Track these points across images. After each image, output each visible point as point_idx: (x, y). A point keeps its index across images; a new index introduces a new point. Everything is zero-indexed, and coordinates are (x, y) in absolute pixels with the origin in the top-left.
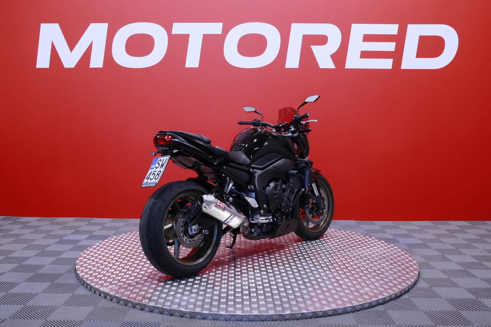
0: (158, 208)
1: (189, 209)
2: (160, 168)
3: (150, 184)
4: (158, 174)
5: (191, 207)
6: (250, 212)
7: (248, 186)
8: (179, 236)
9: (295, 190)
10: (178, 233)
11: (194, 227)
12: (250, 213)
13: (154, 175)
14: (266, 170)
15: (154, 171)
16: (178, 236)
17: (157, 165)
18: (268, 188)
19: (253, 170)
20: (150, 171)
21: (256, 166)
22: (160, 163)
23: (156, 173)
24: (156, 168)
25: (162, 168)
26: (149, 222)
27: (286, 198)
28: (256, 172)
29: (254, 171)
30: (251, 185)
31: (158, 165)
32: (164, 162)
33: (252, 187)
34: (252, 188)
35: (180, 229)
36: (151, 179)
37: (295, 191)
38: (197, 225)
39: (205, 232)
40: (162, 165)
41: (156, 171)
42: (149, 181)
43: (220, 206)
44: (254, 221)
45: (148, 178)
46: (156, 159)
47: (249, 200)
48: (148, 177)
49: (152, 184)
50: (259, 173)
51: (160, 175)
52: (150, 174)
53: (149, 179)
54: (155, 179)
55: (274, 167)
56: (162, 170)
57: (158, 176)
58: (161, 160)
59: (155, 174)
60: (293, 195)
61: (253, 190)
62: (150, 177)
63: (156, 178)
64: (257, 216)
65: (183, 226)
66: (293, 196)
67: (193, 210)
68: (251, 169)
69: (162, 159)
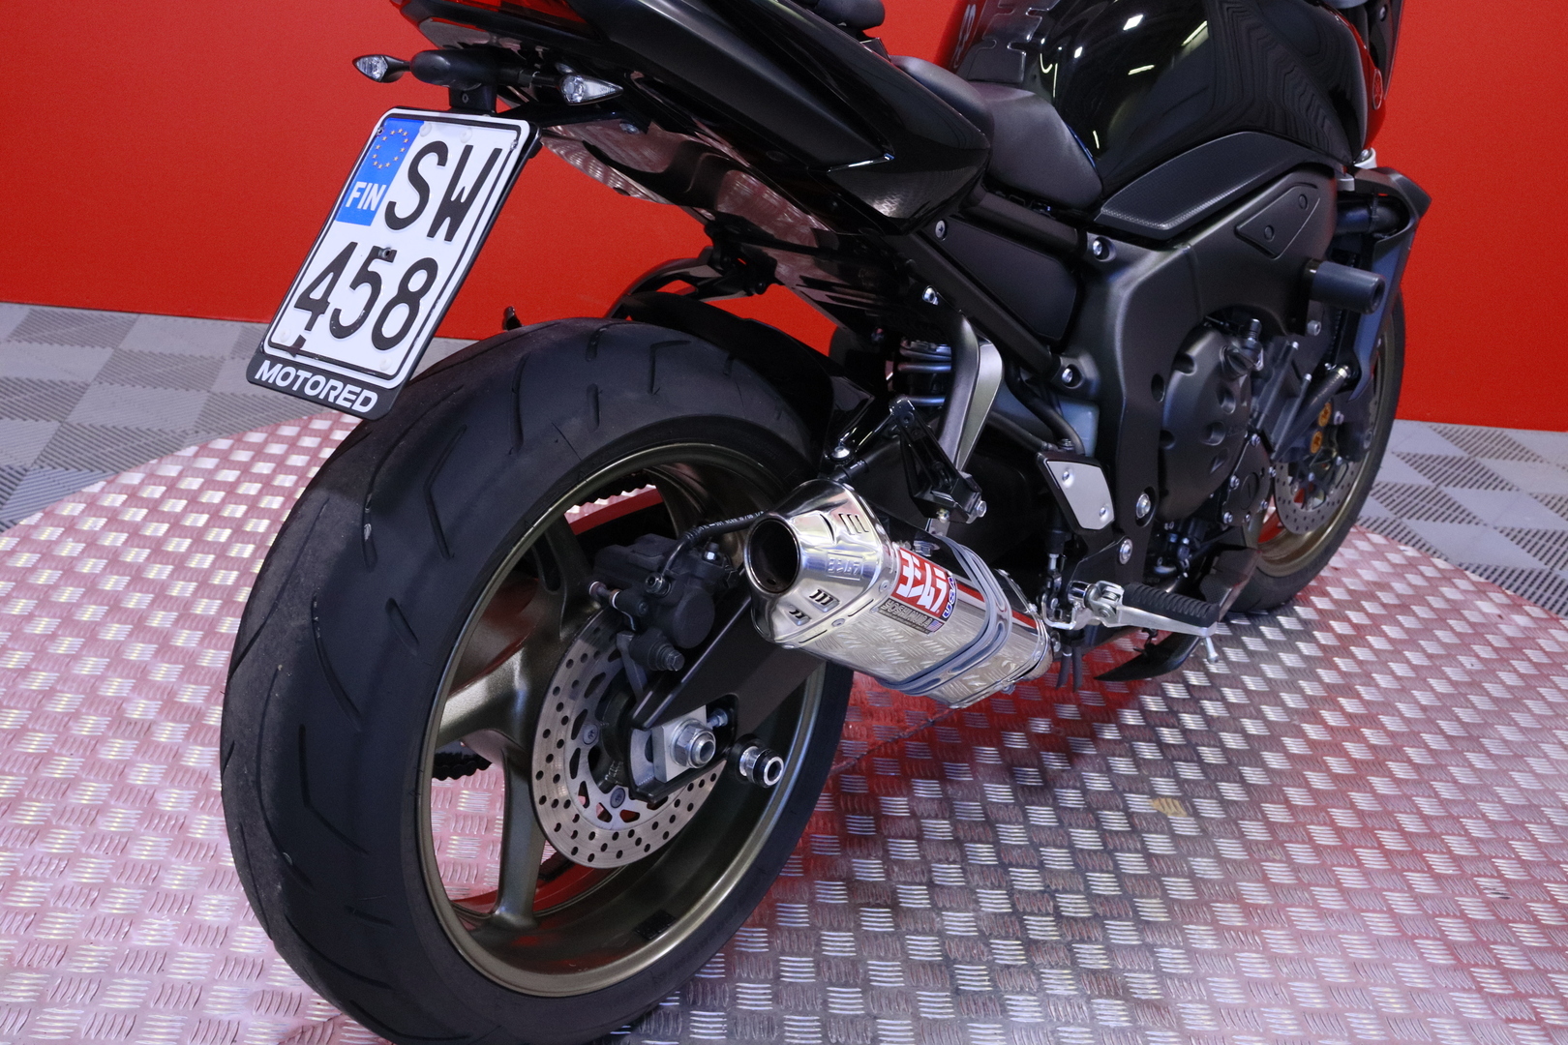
0: (392, 603)
1: (651, 599)
2: (432, 233)
3: (329, 375)
4: (407, 297)
5: (668, 579)
6: (1054, 557)
7: (1064, 361)
8: (549, 803)
9: (1301, 378)
10: (548, 777)
11: (672, 732)
12: (1053, 566)
13: (366, 289)
14: (1187, 256)
15: (375, 253)
16: (543, 800)
17: (405, 199)
18: (1178, 375)
19: (1105, 246)
20: (337, 236)
21: (1131, 219)
22: (437, 177)
23: (390, 276)
24: (395, 223)
25: (449, 237)
26: (302, 729)
27: (1254, 437)
28: (1122, 264)
29: (1111, 256)
30: (1075, 356)
31: (414, 198)
32: (467, 181)
33: (1087, 367)
34: (1087, 383)
35: (561, 744)
36: (340, 331)
37: (1304, 386)
38: (700, 713)
39: (758, 771)
40: (453, 211)
41: (390, 255)
42: (320, 340)
43: (914, 600)
44: (1069, 621)
45: (315, 307)
46: (402, 128)
47: (1067, 484)
48: (317, 295)
49: (346, 380)
50: (1147, 271)
51: (425, 303)
52: (338, 266)
53: (324, 321)
54: (381, 342)
55: (1236, 233)
56: (451, 255)
57: (401, 312)
58: (440, 149)
59: (375, 281)
60: (1288, 410)
61: (1093, 390)
62: (334, 301)
63: (390, 330)
64: (1102, 593)
65: (590, 715)
66: (1286, 418)
67: (683, 604)
68: (1091, 236)
69: (455, 137)
